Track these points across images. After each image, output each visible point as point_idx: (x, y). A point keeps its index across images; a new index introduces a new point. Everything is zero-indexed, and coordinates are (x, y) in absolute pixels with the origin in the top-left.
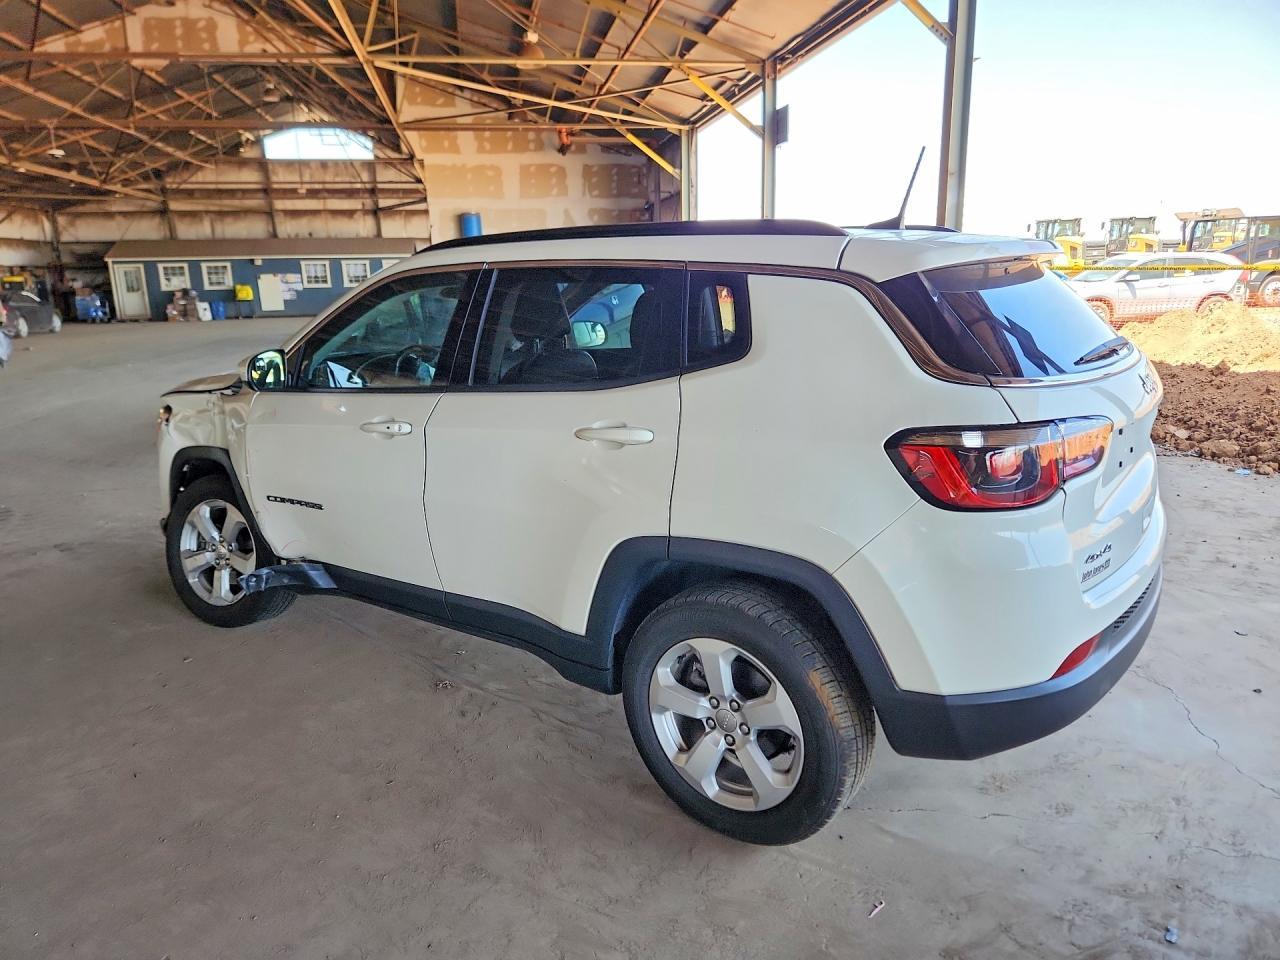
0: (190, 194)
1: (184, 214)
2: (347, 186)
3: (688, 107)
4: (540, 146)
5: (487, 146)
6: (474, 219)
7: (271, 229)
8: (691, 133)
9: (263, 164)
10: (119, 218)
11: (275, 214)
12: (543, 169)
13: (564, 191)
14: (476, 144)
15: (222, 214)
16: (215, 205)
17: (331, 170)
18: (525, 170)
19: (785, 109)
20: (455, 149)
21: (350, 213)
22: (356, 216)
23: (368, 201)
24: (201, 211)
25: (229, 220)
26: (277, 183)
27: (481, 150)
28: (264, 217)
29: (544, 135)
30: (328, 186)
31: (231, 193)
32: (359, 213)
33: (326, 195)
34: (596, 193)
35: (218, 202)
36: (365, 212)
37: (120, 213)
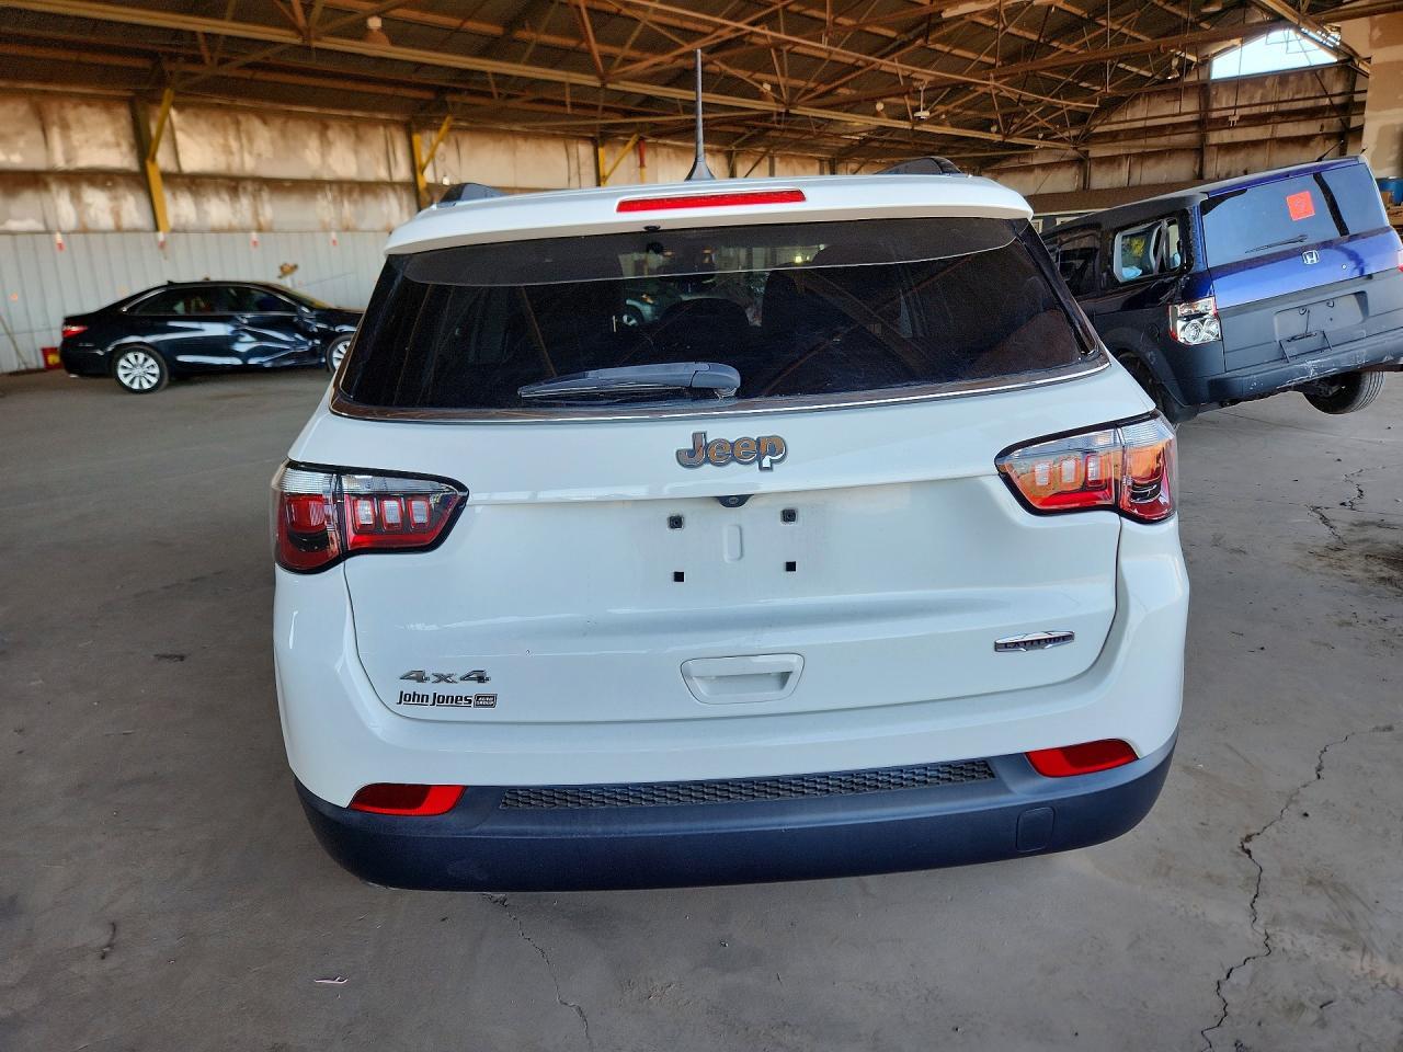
0: (1113, 137)
1: (1101, 161)
2: (1310, 104)
7: (1197, 170)
9: (1205, 89)
10: (1038, 172)
11: (1205, 149)
15: (1143, 157)
16: (1137, 146)
17: (1292, 86)
21: (1304, 141)
22: (1312, 144)
23: (1335, 120)
24: (1120, 155)
25: (1150, 163)
26: (1218, 110)
28: (1193, 155)
30: (1284, 107)
31: (1159, 130)
32: (1317, 139)
33: (1278, 119)
35: (1142, 142)
36: (1328, 137)
37: (1038, 166)
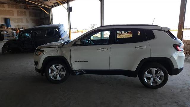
3: (51, 4)
4: (21, 8)
5: (10, 7)
6: (8, 19)
8: (51, 9)
12: (21, 12)
13: (26, 15)
14: (8, 7)
18: (18, 12)
19: (71, 7)
20: (4, 7)
27: (9, 7)
29: (21, 6)
34: (32, 16)
